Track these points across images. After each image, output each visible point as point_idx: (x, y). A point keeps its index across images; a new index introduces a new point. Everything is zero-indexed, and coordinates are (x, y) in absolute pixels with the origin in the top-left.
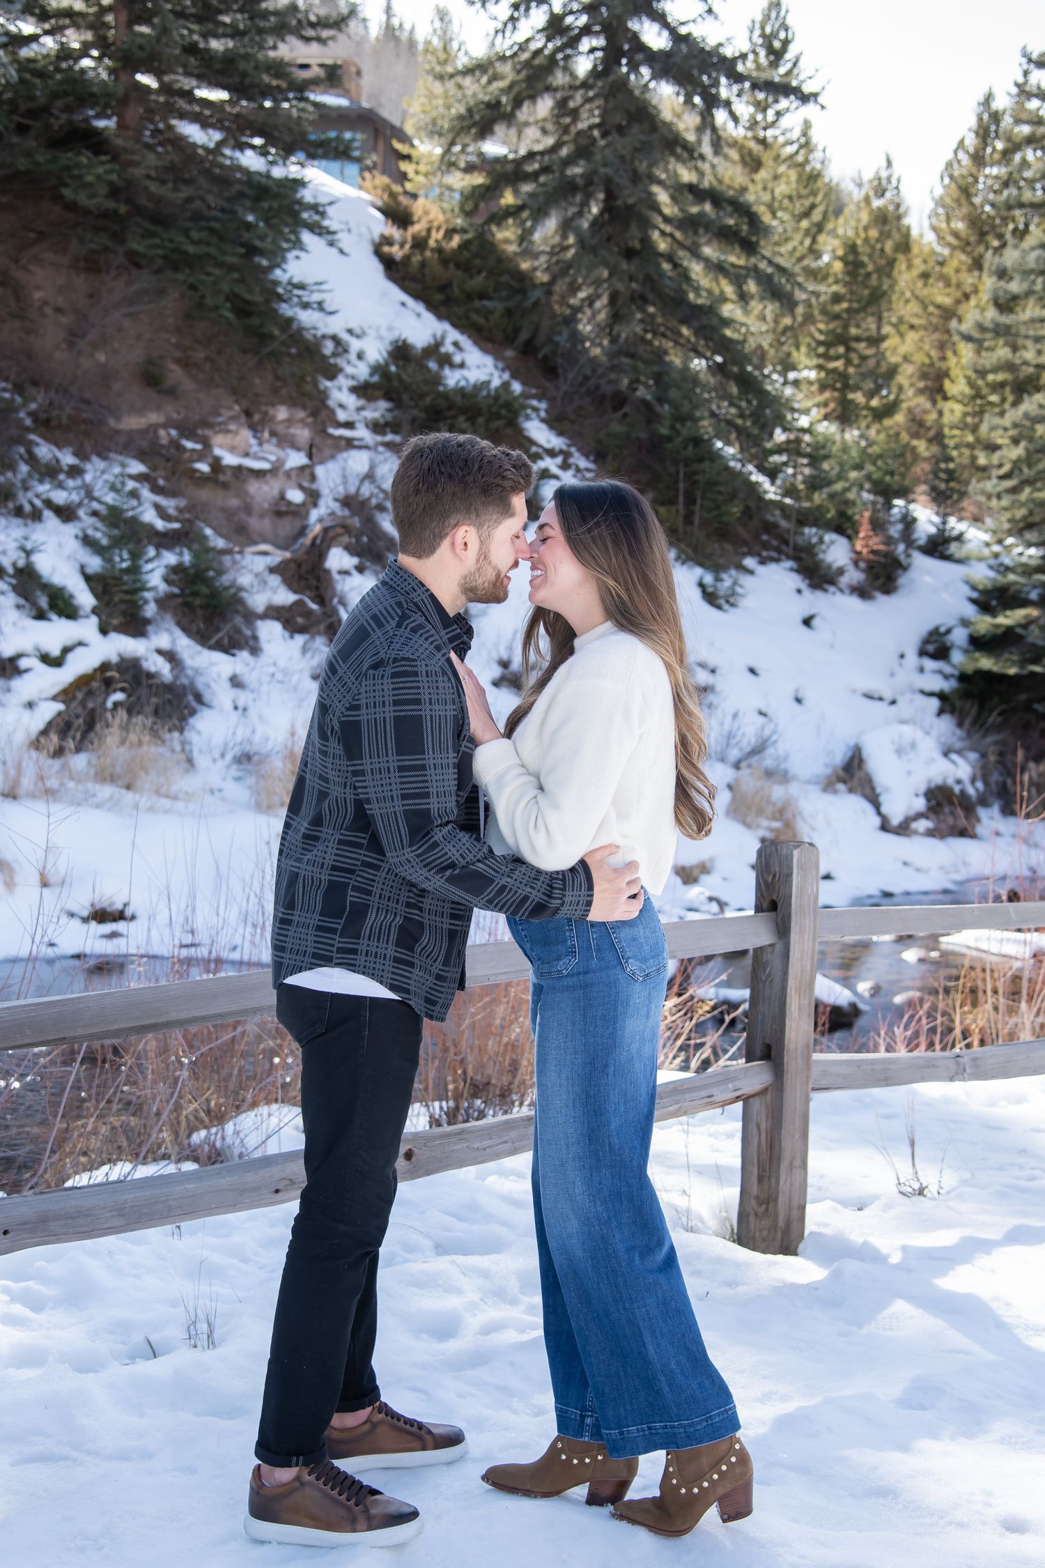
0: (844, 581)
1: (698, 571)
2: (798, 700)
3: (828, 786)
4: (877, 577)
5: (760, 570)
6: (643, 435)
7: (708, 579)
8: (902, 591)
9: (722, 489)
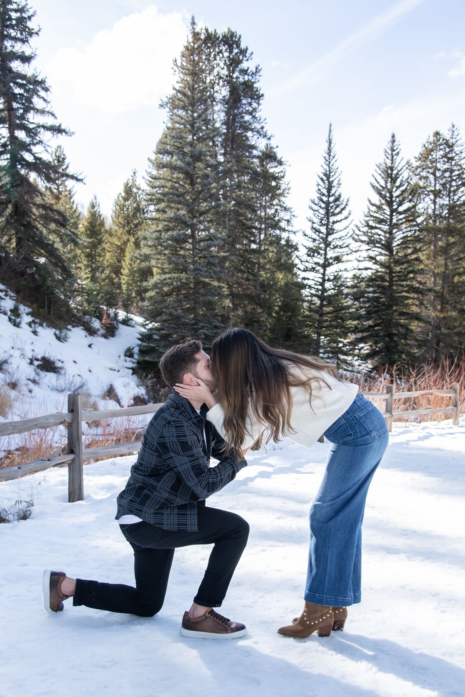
0: (99, 333)
1: (54, 330)
2: (90, 371)
3: (104, 397)
4: (109, 332)
5: (73, 329)
6: (32, 285)
7: (58, 332)
8: (117, 336)
9: (60, 303)
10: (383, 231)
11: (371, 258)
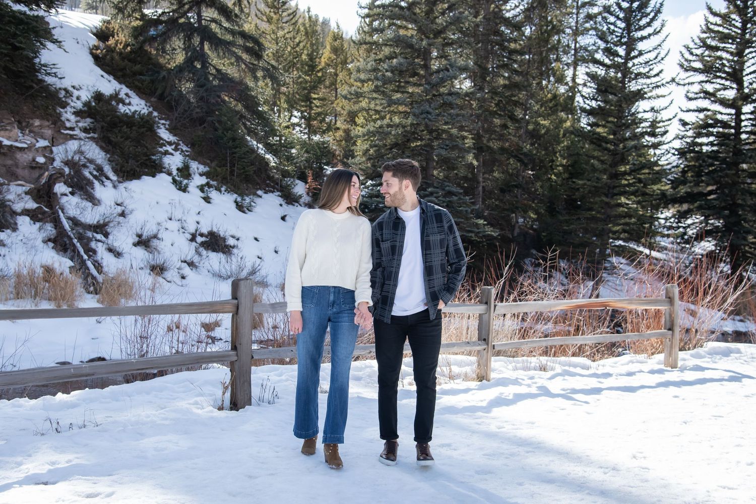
0: (302, 201)
1: (235, 196)
5: (264, 196)
6: (212, 136)
7: (239, 199)
9: (246, 160)
10: (727, 52)
11: (707, 95)
